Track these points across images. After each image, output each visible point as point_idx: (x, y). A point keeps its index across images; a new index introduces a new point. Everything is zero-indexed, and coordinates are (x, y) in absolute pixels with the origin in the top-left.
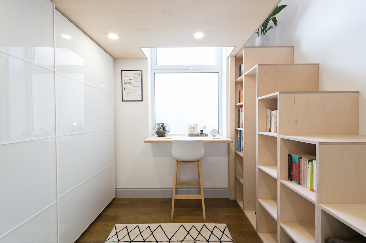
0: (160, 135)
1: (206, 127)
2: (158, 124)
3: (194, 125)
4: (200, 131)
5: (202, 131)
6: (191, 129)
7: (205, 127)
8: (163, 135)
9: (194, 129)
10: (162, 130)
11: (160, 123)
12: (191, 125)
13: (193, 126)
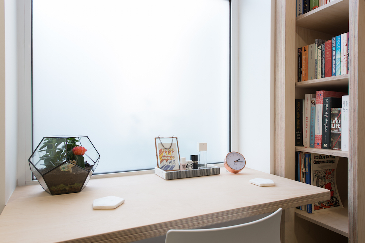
0: (62, 186)
1: (206, 144)
2: (50, 142)
3: (170, 141)
4: (189, 160)
5: (194, 158)
6: (164, 154)
7: (203, 147)
8: (76, 185)
9: (172, 154)
10: (67, 167)
11: (60, 140)
12: (163, 141)
13: (167, 142)
